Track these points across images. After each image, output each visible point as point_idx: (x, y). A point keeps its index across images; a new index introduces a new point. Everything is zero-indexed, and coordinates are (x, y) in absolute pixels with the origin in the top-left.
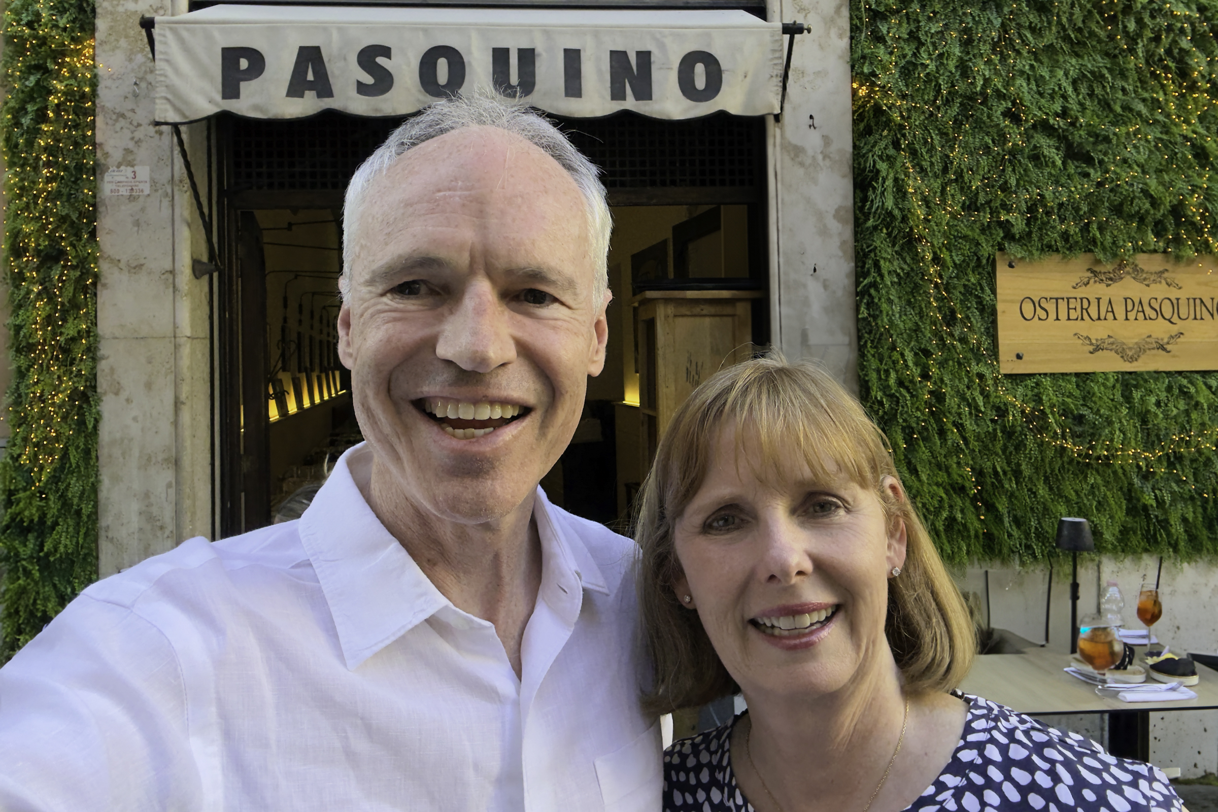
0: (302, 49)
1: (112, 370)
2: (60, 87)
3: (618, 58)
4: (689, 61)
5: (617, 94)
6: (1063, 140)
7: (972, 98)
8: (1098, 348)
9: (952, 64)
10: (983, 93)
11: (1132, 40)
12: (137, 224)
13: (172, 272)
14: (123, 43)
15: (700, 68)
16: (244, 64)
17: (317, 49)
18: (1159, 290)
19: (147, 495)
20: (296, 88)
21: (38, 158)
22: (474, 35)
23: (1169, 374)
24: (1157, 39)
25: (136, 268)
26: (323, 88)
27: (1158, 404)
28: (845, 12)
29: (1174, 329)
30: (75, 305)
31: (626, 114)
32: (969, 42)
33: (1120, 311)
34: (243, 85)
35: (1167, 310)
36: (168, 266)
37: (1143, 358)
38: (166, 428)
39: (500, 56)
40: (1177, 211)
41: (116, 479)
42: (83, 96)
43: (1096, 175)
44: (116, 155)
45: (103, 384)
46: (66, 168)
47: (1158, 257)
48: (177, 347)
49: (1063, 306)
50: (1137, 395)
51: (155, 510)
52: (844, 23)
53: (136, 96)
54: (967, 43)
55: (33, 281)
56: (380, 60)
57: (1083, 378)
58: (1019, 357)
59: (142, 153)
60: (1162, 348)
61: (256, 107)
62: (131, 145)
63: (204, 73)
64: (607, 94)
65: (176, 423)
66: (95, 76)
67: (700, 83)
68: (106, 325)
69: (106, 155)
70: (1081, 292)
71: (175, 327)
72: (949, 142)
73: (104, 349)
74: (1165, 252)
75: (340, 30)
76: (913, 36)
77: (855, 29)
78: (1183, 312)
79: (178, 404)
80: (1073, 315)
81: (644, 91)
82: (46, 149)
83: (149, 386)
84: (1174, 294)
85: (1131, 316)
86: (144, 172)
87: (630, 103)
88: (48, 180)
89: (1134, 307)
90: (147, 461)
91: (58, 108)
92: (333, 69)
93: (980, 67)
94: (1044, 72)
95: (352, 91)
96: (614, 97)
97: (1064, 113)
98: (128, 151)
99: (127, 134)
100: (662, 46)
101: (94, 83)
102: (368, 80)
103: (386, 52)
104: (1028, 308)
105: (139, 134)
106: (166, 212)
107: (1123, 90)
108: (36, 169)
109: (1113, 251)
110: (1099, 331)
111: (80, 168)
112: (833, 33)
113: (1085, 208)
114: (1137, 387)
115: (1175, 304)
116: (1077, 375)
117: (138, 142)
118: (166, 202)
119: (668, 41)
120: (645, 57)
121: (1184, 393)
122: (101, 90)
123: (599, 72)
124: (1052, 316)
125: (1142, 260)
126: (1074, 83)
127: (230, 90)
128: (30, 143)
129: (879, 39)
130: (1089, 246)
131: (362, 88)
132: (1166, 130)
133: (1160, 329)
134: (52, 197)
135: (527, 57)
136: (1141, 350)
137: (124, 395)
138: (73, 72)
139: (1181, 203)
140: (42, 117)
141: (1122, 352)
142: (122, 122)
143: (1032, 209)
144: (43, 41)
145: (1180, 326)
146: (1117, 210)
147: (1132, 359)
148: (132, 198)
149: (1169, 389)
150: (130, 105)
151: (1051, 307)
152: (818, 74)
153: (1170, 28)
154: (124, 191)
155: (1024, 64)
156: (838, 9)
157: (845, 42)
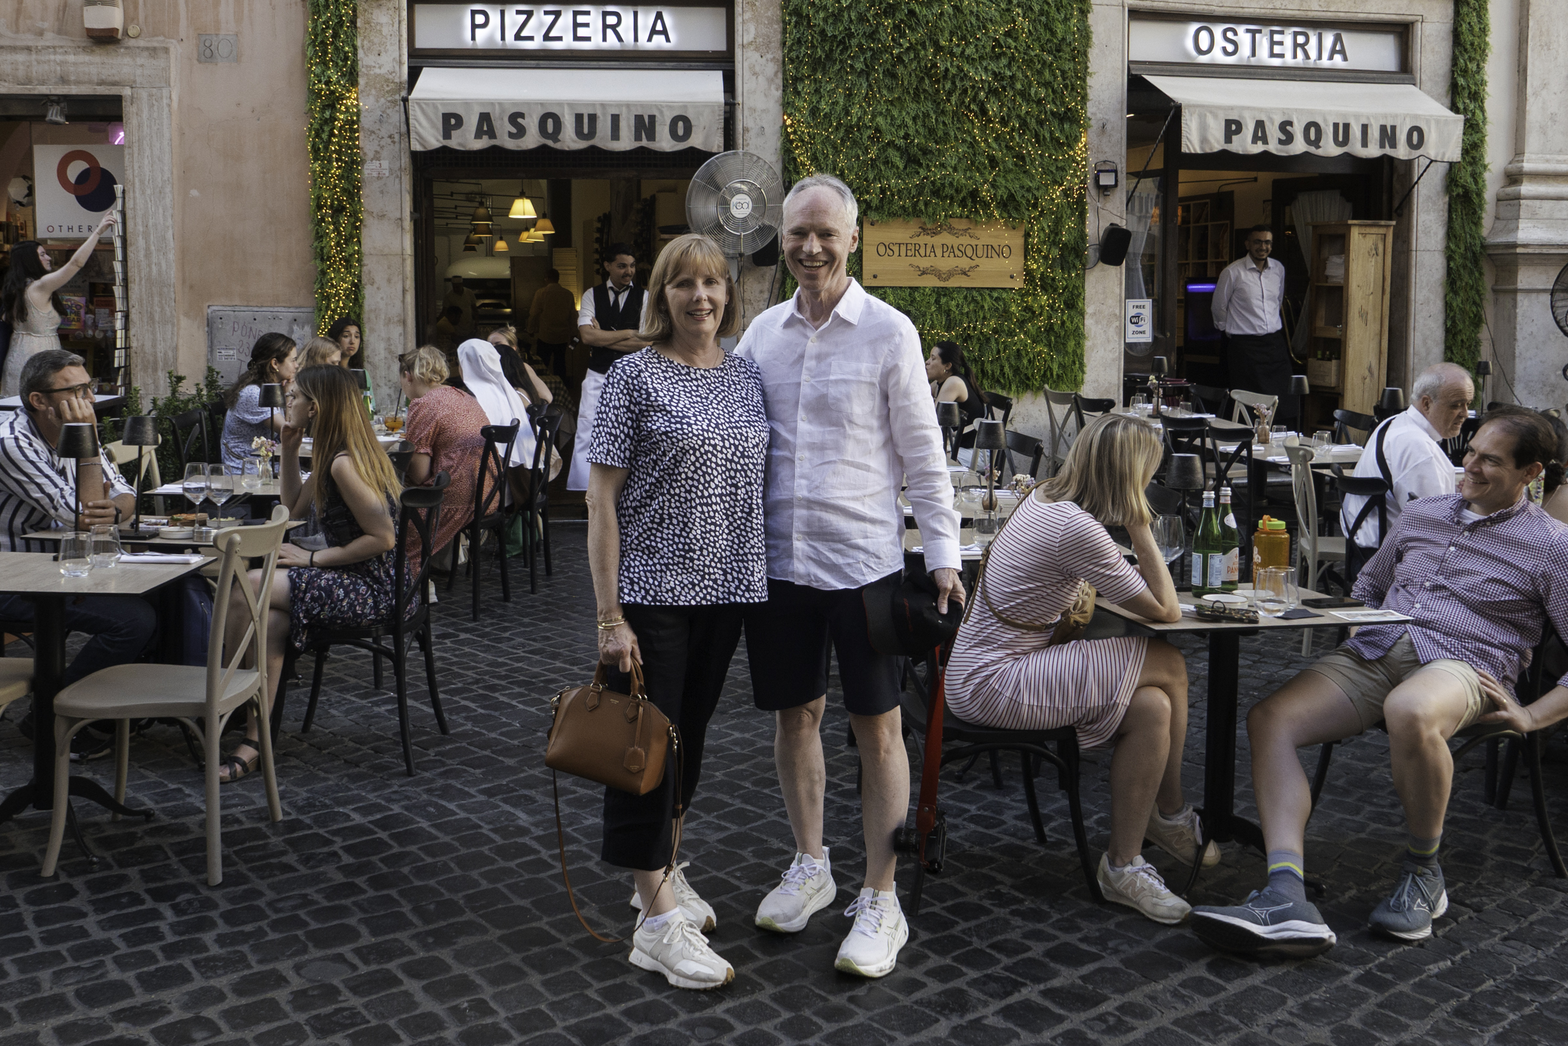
0: (481, 114)
1: (370, 272)
2: (342, 117)
3: (639, 119)
4: (675, 121)
5: (638, 138)
6: (904, 152)
7: (852, 127)
8: (924, 273)
9: (838, 108)
10: (857, 125)
11: (950, 94)
12: (382, 192)
13: (401, 219)
14: (373, 92)
15: (681, 124)
16: (453, 121)
17: (488, 114)
18: (965, 240)
19: (389, 339)
20: (479, 134)
21: (330, 156)
22: (566, 108)
23: (967, 289)
24: (965, 91)
25: (382, 217)
26: (492, 134)
27: (957, 306)
28: (780, 76)
29: (973, 263)
30: (352, 237)
31: (642, 149)
32: (850, 95)
33: (939, 252)
34: (453, 132)
35: (969, 252)
36: (398, 216)
37: (952, 279)
38: (398, 304)
39: (579, 118)
40: (974, 194)
41: (372, 330)
42: (353, 122)
43: (923, 173)
44: (371, 154)
45: (365, 279)
46: (346, 162)
47: (964, 220)
48: (404, 260)
49: (903, 248)
50: (943, 300)
51: (393, 348)
52: (779, 81)
53: (381, 121)
54: (849, 96)
55: (329, 223)
56: (520, 120)
57: (914, 289)
58: (875, 277)
59: (384, 153)
60: (965, 273)
61: (460, 144)
62: (378, 149)
63: (433, 125)
64: (633, 138)
65: (403, 302)
66: (359, 110)
67: (681, 132)
68: (365, 248)
69: (365, 154)
70: (916, 240)
71: (403, 249)
72: (837, 152)
73: (366, 261)
74: (967, 217)
75: (500, 104)
76: (817, 91)
77: (785, 87)
78: (980, 253)
79: (404, 291)
80: (909, 253)
81: (651, 136)
82: (335, 151)
83: (389, 281)
84: (974, 242)
85: (946, 254)
86: (385, 164)
87: (644, 143)
88: (338, 168)
89: (948, 249)
90: (388, 321)
91: (340, 129)
92: (496, 124)
93: (855, 110)
94: (895, 113)
95: (506, 137)
96: (636, 139)
97: (906, 137)
98: (377, 152)
99: (376, 142)
100: (661, 112)
101: (358, 114)
102: (514, 130)
103: (522, 115)
104: (882, 250)
105: (382, 143)
106: (397, 186)
107: (944, 123)
108: (330, 162)
109: (933, 217)
110: (924, 263)
111: (353, 162)
112: (773, 87)
113: (914, 192)
114: (945, 295)
115: (975, 249)
116: (911, 288)
117: (382, 147)
118: (397, 181)
119: (664, 110)
120: (652, 118)
121: (974, 300)
122: (362, 119)
123: (629, 126)
124: (897, 253)
125: (955, 222)
126: (914, 119)
127: (447, 135)
128: (326, 148)
129: (797, 93)
130: (916, 213)
131: (511, 135)
132: (971, 146)
133: (964, 263)
134: (340, 178)
135: (593, 118)
136: (950, 274)
137: (376, 286)
138: (347, 108)
139: (976, 190)
140: (332, 134)
141: (939, 275)
142: (373, 136)
143: (883, 191)
144: (333, 93)
145: (977, 261)
146: (936, 193)
147: (945, 280)
148: (379, 178)
149: (965, 298)
150: (377, 126)
151: (896, 249)
152: (763, 111)
153: (973, 87)
154: (375, 174)
155: (883, 108)
156: (776, 74)
157: (779, 93)
